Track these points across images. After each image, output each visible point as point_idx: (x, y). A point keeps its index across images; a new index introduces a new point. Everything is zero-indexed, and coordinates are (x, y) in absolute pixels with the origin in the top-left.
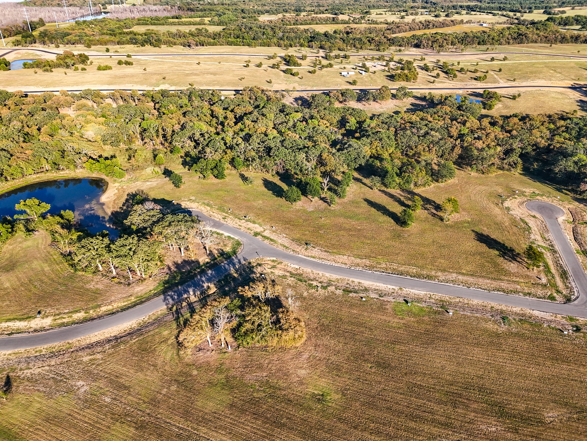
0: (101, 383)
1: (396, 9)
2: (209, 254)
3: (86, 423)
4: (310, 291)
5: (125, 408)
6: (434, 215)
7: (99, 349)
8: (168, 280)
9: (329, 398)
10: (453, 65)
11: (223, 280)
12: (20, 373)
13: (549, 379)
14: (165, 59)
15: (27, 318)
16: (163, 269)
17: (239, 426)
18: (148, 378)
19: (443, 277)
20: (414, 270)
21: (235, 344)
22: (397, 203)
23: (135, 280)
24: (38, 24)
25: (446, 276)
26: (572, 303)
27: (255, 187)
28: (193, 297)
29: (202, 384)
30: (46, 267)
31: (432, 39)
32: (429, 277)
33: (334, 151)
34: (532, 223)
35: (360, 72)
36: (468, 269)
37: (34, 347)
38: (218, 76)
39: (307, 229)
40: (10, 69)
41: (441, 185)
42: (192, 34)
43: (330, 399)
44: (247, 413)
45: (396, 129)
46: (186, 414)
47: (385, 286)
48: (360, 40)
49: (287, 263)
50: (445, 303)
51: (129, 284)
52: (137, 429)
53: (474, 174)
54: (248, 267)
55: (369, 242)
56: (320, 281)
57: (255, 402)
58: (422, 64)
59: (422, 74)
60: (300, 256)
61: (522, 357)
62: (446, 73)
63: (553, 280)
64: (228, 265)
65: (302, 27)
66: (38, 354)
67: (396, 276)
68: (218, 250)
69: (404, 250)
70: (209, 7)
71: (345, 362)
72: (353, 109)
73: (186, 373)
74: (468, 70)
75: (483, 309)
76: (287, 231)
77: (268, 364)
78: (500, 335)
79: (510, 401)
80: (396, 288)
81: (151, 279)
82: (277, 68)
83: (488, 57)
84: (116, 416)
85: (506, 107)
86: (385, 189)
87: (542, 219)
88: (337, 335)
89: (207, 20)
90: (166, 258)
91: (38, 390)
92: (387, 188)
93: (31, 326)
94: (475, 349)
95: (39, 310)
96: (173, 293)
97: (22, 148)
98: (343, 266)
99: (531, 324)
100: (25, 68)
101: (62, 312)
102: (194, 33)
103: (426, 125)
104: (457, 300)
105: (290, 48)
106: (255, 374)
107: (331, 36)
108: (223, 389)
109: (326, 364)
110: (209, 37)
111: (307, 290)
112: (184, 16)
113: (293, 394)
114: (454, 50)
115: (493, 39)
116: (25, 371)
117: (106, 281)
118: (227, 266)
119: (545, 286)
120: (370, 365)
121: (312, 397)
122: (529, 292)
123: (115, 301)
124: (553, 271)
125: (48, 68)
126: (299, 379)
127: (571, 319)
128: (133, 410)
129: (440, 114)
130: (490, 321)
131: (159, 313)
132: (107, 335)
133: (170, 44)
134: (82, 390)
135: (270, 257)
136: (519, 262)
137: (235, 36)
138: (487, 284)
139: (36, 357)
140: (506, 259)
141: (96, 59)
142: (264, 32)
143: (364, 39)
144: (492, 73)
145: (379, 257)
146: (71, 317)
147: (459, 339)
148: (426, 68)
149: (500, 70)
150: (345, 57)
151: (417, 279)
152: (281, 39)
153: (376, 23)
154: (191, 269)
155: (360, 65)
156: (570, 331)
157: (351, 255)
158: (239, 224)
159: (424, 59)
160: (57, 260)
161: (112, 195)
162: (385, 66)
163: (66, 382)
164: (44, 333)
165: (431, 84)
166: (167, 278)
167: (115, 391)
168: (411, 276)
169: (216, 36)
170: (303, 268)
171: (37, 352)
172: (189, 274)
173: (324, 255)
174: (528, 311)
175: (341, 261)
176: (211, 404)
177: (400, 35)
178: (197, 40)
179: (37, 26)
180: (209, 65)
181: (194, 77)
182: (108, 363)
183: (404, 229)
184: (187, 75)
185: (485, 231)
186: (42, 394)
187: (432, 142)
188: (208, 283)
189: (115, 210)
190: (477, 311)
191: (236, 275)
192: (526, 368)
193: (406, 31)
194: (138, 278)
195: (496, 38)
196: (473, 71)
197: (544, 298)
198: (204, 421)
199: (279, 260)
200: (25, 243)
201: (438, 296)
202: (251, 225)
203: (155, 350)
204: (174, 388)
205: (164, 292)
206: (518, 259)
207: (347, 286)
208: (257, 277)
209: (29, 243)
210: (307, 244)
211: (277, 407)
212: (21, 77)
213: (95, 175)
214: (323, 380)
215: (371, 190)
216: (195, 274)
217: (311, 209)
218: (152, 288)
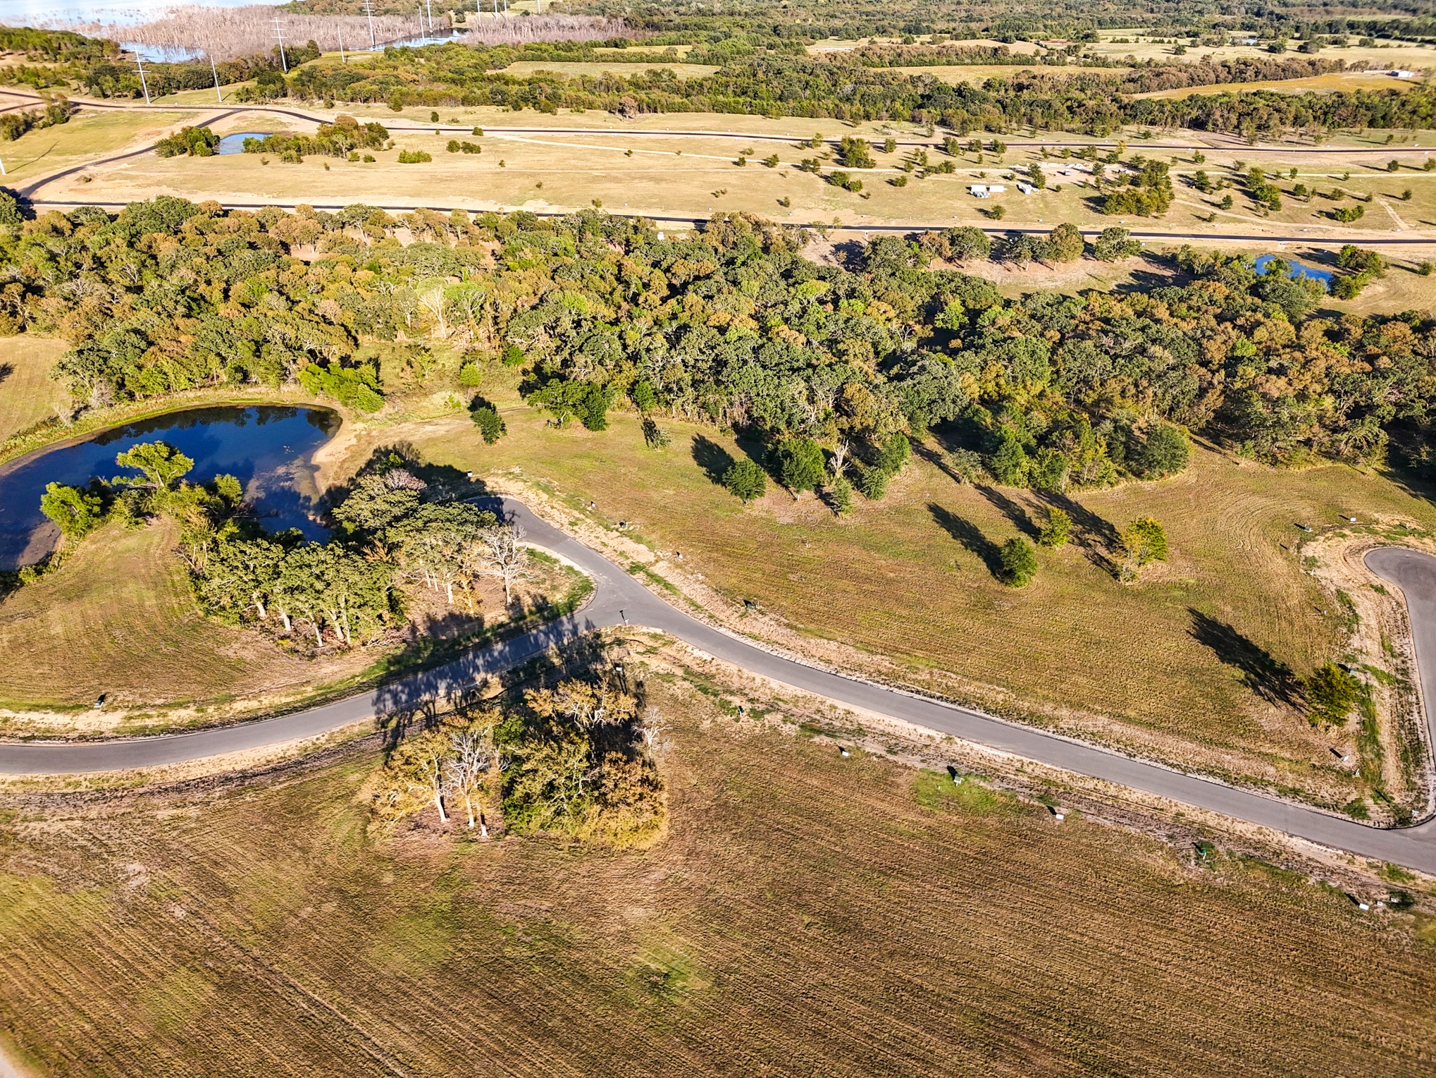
0: (177, 874)
1: (1170, 30)
2: (513, 605)
3: (118, 957)
4: (719, 719)
5: (210, 938)
6: (1099, 561)
7: (199, 796)
8: (402, 655)
9: (680, 984)
10: (1278, 176)
11: (524, 669)
12: (19, 827)
13: (1276, 1023)
14: (557, 140)
15: (73, 708)
16: (398, 629)
17: (445, 1020)
18: (281, 876)
19: (1072, 722)
20: (999, 696)
21: (501, 825)
22: (1010, 522)
23: (328, 647)
24: (305, 53)
25: (1079, 719)
26: (1410, 831)
27: (669, 456)
28: (444, 701)
29: (394, 908)
30: (149, 598)
31: (1241, 108)
32: (1034, 718)
33: (881, 379)
34: (1366, 606)
35: (1022, 185)
36: (1145, 707)
37: (66, 774)
38: (664, 185)
39: (760, 566)
40: (214, 154)
41: (1146, 485)
42: (636, 85)
43: (682, 989)
44: (476, 992)
45: (1063, 336)
46: (337, 973)
47: (911, 726)
48: (1048, 105)
49: (685, 644)
50: (1053, 789)
51: (313, 656)
52: (220, 988)
53: (1247, 463)
54: (590, 646)
55: (905, 613)
56: (751, 696)
57: (501, 968)
58: (1191, 171)
59: (1185, 197)
60: (722, 630)
61: (1219, 955)
62: (1253, 196)
63: (1377, 762)
64: (546, 634)
65: (906, 71)
66: (70, 790)
67: (949, 705)
68: (534, 597)
69: (990, 643)
70: (696, 19)
71: (748, 902)
72: (964, 279)
73: (368, 876)
74: (1314, 192)
75: (1154, 817)
76: (710, 568)
77: (563, 881)
78: (1178, 890)
79: (1148, 1063)
80: (938, 736)
81: (363, 649)
82: (813, 170)
83: (1382, 158)
84: (186, 953)
85: (1396, 293)
86: (994, 485)
87: (1400, 597)
88: (753, 834)
89: (681, 51)
90: (412, 604)
91: (45, 871)
92: (1000, 482)
93: (77, 726)
94: (1096, 915)
95: (103, 692)
96: (400, 688)
97: (177, 328)
98: (822, 666)
99: (1273, 871)
100: (247, 151)
101: (149, 702)
102: (640, 82)
103: (1143, 329)
104: (1090, 785)
105: (864, 122)
106: (523, 902)
107: (974, 94)
108: (439, 925)
109: (701, 900)
110: (676, 91)
111: (714, 715)
112: (634, 41)
113: (597, 962)
114: (1295, 139)
115: (1414, 112)
116: (32, 825)
117: (267, 643)
118: (542, 636)
119: (1346, 776)
120: (807, 919)
121: (641, 976)
122: (1298, 786)
123: (268, 691)
124: (1385, 737)
125: (293, 153)
126: (623, 928)
127: (1394, 873)
128: (225, 943)
129: (1194, 302)
130: (1161, 848)
131: (356, 730)
132: (227, 767)
133: (578, 105)
134: (134, 883)
135: (648, 625)
136: (1294, 705)
137: (738, 91)
138: (1185, 751)
139: (64, 795)
140: (1261, 694)
141: (403, 137)
142: (807, 83)
143: (1057, 104)
144: (1383, 202)
145: (919, 654)
146: (165, 715)
147: (1061, 884)
148: (1199, 183)
149: (1407, 196)
150: (994, 147)
151: (999, 719)
152: (848, 100)
153: (1105, 64)
154: (459, 636)
155: (1026, 169)
156: (1380, 904)
157: (851, 641)
158: (605, 539)
159: (1202, 159)
160: (177, 584)
161: (342, 448)
162: (1090, 173)
163: (106, 860)
164: (97, 744)
165: (1205, 224)
166: (399, 652)
167: (201, 897)
168: (987, 711)
169: (692, 89)
170: (719, 662)
171: (69, 784)
172: (452, 646)
173: (781, 634)
174: (1277, 837)
175: (821, 652)
176: (401, 957)
177: (1156, 96)
178: (644, 96)
179: (302, 59)
180: (651, 158)
181: (608, 185)
182: (208, 829)
183: (1007, 589)
184: (595, 179)
185: (1226, 614)
186: (48, 880)
187: (1147, 374)
188: (486, 672)
189: (338, 483)
190: (1135, 818)
191: (557, 661)
192: (1219, 985)
193: (1179, 86)
194: (336, 643)
195: (1423, 111)
196: (1329, 193)
197: (1335, 807)
198: (371, 994)
199: (668, 636)
200: (124, 541)
201: (1042, 768)
202: (629, 545)
203: (317, 814)
204: (329, 907)
205: (381, 684)
206: (1295, 698)
207: (814, 716)
208: (605, 672)
209: (131, 542)
210: (747, 603)
211: (550, 988)
212: (232, 172)
213: (319, 401)
214: (681, 938)
215: (954, 484)
216: (466, 648)
217: (788, 520)
218: (358, 670)
